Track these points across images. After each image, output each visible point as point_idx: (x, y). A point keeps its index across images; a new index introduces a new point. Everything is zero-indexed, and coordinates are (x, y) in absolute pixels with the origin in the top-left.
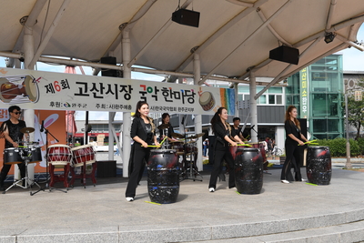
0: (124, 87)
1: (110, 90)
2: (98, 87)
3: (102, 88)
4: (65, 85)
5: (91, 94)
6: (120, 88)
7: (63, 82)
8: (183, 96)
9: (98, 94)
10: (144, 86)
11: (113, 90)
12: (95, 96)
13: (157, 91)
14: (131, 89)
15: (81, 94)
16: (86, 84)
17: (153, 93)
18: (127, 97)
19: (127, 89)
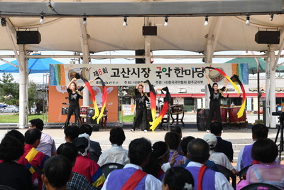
0: (144, 70)
1: (134, 72)
2: (126, 71)
3: (129, 71)
4: (105, 71)
5: (121, 75)
6: (141, 71)
7: (104, 70)
8: (193, 72)
9: (126, 75)
10: (160, 68)
11: (136, 72)
12: (124, 77)
13: (170, 70)
14: (149, 70)
15: (115, 76)
16: (118, 70)
17: (167, 72)
18: (147, 75)
19: (147, 71)
